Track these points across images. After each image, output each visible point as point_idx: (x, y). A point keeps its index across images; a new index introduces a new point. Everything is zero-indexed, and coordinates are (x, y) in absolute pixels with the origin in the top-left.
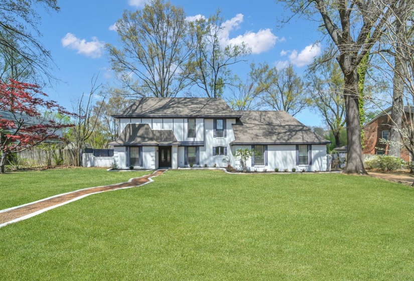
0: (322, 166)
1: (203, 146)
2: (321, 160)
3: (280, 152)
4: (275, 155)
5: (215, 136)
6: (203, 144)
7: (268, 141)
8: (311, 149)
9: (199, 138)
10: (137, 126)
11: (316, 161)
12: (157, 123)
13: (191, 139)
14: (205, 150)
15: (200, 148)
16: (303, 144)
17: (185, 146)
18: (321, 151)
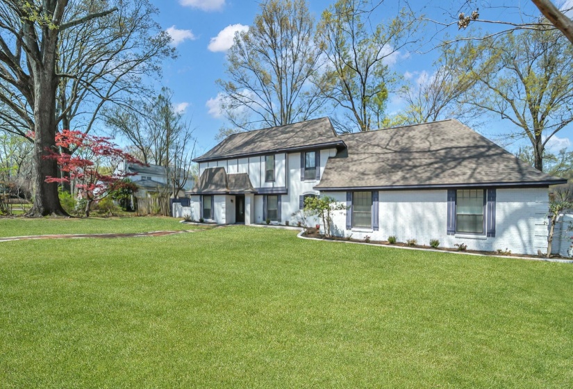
0: (530, 242)
1: (286, 194)
2: (529, 227)
3: (407, 204)
4: (396, 210)
5: (302, 179)
6: (286, 192)
7: (383, 182)
8: (493, 198)
9: (280, 183)
10: (213, 171)
11: (513, 230)
12: (233, 164)
13: (270, 185)
14: (289, 200)
15: (283, 197)
16: (468, 188)
17: (264, 195)
18: (529, 204)
